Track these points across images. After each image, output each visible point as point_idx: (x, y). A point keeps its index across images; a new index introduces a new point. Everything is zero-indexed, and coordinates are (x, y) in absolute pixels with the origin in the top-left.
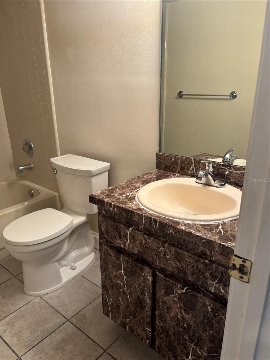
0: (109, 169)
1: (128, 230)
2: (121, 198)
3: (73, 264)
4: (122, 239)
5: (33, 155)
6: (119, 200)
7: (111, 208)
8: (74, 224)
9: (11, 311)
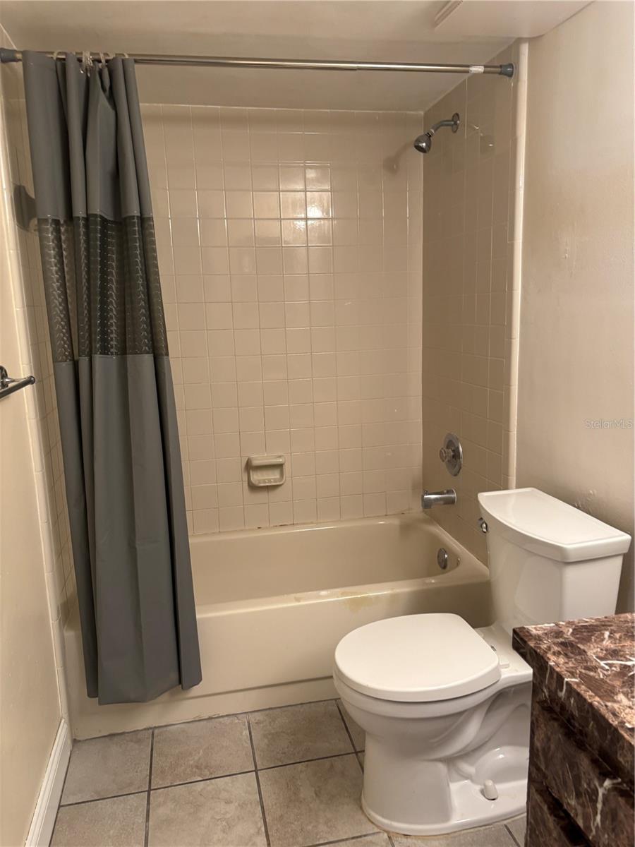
0: (626, 551)
1: (601, 785)
2: (602, 668)
3: (490, 783)
4: (581, 801)
5: (459, 472)
6: (592, 674)
7: (561, 690)
8: (503, 677)
9: (319, 840)
